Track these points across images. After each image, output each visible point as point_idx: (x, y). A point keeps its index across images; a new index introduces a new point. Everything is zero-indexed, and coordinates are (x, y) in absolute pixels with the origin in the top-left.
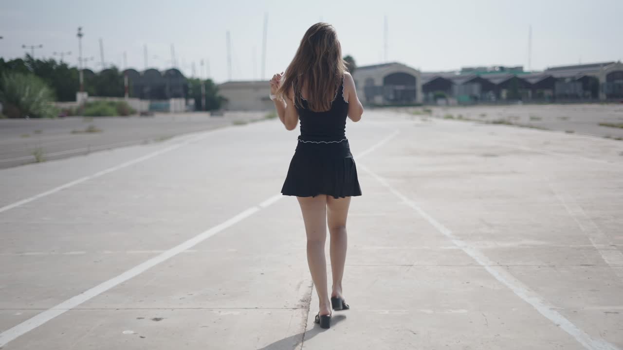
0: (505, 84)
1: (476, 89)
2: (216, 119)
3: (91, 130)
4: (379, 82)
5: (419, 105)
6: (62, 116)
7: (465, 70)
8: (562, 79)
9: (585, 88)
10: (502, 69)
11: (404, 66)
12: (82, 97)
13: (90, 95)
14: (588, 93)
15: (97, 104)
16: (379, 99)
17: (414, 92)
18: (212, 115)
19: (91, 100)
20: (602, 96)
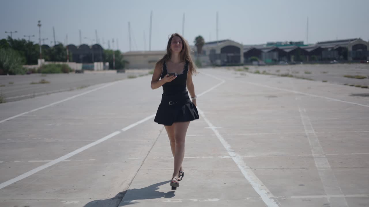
0: (293, 52)
1: (275, 55)
2: (120, 74)
3: (43, 82)
4: (218, 52)
5: (242, 65)
6: (28, 74)
7: (269, 44)
8: (326, 49)
9: (340, 54)
10: (291, 43)
11: (233, 42)
12: (41, 62)
13: (46, 60)
14: (341, 57)
15: (50, 65)
16: (219, 62)
17: (239, 57)
18: (118, 72)
19: (47, 63)
20: (350, 59)
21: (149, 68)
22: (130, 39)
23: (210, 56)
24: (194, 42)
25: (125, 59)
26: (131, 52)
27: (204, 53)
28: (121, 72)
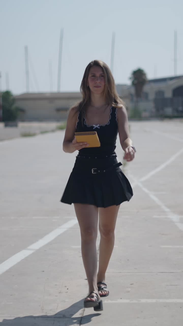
2: (10, 130)
4: (169, 94)
16: (169, 111)
18: (6, 126)
21: (57, 120)
22: (27, 73)
23: (156, 101)
24: (130, 78)
25: (18, 104)
26: (27, 94)
27: (146, 95)
28: (12, 126)
